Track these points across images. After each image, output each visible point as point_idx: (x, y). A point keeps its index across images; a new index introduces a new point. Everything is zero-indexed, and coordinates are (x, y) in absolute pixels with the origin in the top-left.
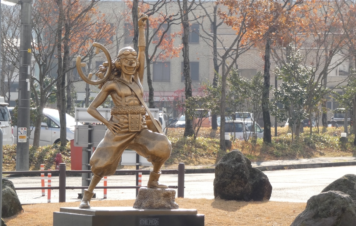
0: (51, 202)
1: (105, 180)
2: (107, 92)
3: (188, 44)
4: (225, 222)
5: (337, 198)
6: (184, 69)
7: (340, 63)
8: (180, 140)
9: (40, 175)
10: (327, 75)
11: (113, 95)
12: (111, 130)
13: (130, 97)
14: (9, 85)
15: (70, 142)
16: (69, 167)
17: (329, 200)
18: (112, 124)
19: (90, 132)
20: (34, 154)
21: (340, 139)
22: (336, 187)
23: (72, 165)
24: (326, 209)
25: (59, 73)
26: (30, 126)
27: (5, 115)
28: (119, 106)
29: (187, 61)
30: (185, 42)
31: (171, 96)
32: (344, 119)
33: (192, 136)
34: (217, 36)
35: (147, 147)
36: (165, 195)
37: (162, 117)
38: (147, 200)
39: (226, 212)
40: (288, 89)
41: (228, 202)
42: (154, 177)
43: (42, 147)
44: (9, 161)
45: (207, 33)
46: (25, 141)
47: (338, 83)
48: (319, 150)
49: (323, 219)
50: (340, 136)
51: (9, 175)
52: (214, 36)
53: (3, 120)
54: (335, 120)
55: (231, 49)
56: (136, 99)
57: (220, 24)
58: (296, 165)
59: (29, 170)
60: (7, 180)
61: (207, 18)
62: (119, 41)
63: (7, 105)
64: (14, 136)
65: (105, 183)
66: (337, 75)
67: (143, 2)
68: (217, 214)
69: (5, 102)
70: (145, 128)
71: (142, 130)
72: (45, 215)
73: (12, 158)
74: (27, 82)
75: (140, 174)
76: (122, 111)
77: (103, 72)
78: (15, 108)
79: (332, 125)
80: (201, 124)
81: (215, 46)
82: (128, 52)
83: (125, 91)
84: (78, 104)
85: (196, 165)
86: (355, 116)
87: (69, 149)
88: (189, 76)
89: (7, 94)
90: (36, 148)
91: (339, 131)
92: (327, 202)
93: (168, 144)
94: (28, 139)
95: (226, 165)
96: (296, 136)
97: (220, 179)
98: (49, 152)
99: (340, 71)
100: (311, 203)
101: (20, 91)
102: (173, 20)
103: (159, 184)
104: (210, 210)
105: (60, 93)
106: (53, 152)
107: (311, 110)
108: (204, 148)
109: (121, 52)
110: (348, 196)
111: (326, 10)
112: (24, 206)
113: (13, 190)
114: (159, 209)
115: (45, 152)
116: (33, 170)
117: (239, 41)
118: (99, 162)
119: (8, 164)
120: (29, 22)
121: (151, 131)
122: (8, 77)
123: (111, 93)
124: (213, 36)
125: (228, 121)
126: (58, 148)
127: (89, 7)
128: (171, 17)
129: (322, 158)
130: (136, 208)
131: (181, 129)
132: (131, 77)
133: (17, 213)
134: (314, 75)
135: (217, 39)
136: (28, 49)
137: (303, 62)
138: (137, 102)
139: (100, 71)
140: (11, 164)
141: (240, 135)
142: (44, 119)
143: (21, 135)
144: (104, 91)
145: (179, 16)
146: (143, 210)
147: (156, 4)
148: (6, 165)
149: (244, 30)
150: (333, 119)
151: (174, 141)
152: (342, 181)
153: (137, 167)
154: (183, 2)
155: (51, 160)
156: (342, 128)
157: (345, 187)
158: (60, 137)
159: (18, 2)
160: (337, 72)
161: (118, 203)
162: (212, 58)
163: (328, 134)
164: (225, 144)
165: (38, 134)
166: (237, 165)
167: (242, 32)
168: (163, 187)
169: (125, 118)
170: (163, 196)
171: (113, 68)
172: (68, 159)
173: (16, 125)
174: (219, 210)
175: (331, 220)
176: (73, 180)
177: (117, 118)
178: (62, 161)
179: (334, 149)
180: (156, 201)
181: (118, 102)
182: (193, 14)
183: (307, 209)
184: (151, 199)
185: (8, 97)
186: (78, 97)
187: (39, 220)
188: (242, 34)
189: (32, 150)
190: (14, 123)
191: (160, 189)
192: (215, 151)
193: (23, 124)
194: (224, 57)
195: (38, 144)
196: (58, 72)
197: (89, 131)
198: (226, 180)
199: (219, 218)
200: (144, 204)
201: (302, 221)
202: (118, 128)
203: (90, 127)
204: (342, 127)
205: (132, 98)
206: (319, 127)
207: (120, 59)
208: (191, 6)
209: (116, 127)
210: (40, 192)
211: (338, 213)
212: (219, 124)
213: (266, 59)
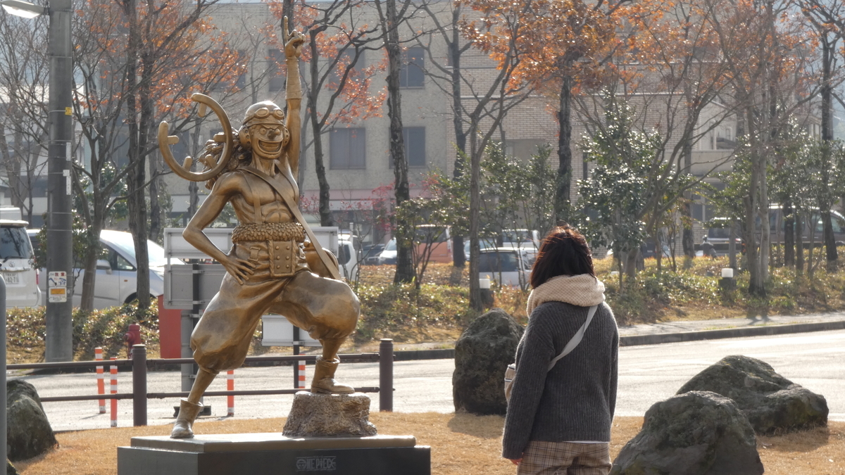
0: (118, 426)
1: (231, 377)
2: (224, 196)
3: (398, 89)
4: (476, 461)
5: (707, 405)
6: (392, 143)
7: (718, 123)
8: (385, 290)
9: (95, 371)
10: (691, 149)
11: (235, 201)
12: (233, 275)
13: (272, 205)
14: (29, 182)
15: (156, 300)
16: (155, 352)
17: (690, 412)
18: (235, 262)
19: (197, 280)
20: (83, 326)
21: (720, 281)
22: (706, 382)
23: (161, 347)
24: (684, 430)
25: (133, 156)
26: (74, 268)
27: (21, 246)
28: (248, 224)
29: (398, 127)
30: (393, 86)
31: (365, 200)
32: (728, 239)
33: (410, 281)
34: (462, 72)
35: (309, 308)
36: (349, 407)
37: (350, 243)
38: (312, 419)
39: (479, 440)
40: (608, 179)
41: (482, 418)
42: (326, 371)
43: (99, 312)
44: (30, 342)
45: (439, 67)
46: (64, 300)
47: (713, 165)
48: (677, 307)
49: (679, 449)
50: (721, 275)
51: (31, 370)
52: (455, 71)
53: (17, 255)
54: (711, 241)
55: (488, 98)
56: (284, 210)
57: (467, 47)
58: (627, 338)
59: (73, 359)
60: (22, 383)
61: (437, 36)
62: (257, 86)
63: (25, 225)
64: (41, 290)
65: (230, 383)
66: (712, 148)
67: (304, 5)
68: (460, 445)
69: (23, 219)
70: (304, 269)
71: (298, 272)
72: (103, 453)
73: (38, 334)
74: (65, 177)
75: (301, 363)
76: (255, 235)
77: (215, 155)
78: (41, 232)
79: (704, 253)
80: (429, 257)
81: (456, 94)
82: (264, 112)
83: (260, 192)
84: (174, 219)
85: (419, 343)
86: (749, 232)
87: (155, 314)
88: (402, 158)
89: (26, 202)
90: (88, 314)
91: (719, 266)
92: (685, 414)
93: (353, 302)
94: (69, 296)
95: (477, 343)
96: (629, 278)
97: (466, 370)
98: (114, 321)
99: (720, 140)
100: (653, 418)
101: (51, 196)
102: (366, 42)
103: (335, 385)
104: (446, 435)
105: (135, 197)
106: (122, 321)
107: (657, 223)
108: (436, 306)
109: (250, 111)
110: (730, 401)
111: (687, 13)
112: (60, 435)
113: (36, 404)
114: (336, 437)
115: (106, 321)
116: (80, 359)
117: (505, 82)
118: (210, 342)
119: (30, 347)
120: (67, 50)
121: (316, 276)
122: (28, 168)
123: (232, 198)
124: (452, 71)
125: (484, 249)
126: (132, 312)
127: (191, 17)
128: (362, 34)
129: (683, 322)
130: (287, 435)
131: (390, 266)
132: (272, 164)
133: (46, 450)
134: (664, 150)
135: (461, 79)
136: (67, 108)
137: (638, 124)
138: (285, 215)
139: (207, 153)
140: (36, 349)
141: (510, 277)
142: (102, 253)
143: (55, 288)
144: (217, 194)
145: (379, 33)
146: (303, 439)
147: (331, 8)
148: (25, 349)
149: (515, 58)
150: (705, 239)
151: (374, 292)
152: (718, 371)
153: (296, 350)
154: (388, 4)
155: (118, 337)
156: (725, 258)
157: (725, 382)
158: (138, 289)
159: (42, 10)
160: (712, 141)
161: (254, 425)
162: (452, 117)
163: (696, 271)
164: (481, 298)
165: (89, 284)
166: (500, 342)
167: (510, 63)
168: (344, 391)
169: (262, 249)
170: (344, 410)
171: (235, 146)
172: (153, 336)
173: (45, 266)
174: (465, 436)
175: (694, 453)
176: (165, 379)
177: (245, 250)
178: (142, 339)
179: (708, 303)
180: (330, 421)
181: (247, 217)
182: (410, 26)
183: (645, 431)
184: (319, 417)
185: (28, 209)
186: (173, 205)
187: (92, 464)
188: (509, 67)
189: (77, 317)
190: (40, 262)
191: (337, 395)
192: (460, 312)
193: (59, 265)
194: (475, 117)
195: (92, 305)
196: (130, 154)
197: (195, 275)
198: (477, 373)
199: (464, 452)
200: (305, 427)
201: (634, 455)
202: (248, 269)
203: (196, 267)
204: (724, 256)
205: (275, 207)
206: (677, 258)
207: (248, 127)
208: (403, 12)
209: (244, 267)
210: (94, 406)
211: (708, 436)
212: (467, 255)
213: (563, 117)
